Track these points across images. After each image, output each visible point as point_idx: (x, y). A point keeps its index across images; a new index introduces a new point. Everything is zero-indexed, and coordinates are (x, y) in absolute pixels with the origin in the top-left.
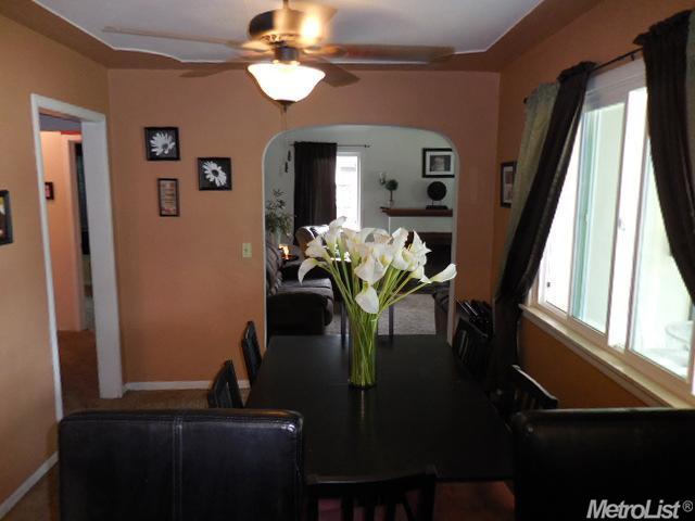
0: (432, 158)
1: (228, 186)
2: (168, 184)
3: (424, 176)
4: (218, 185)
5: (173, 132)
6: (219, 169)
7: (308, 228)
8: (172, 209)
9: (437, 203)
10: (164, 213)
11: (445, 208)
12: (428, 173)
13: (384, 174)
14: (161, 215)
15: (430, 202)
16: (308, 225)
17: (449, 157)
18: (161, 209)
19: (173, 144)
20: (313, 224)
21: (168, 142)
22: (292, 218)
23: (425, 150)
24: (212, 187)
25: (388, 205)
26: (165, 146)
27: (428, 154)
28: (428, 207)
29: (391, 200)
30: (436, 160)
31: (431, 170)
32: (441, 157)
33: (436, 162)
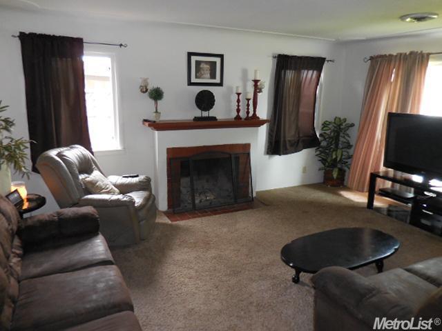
0: (198, 63)
3: (190, 83)
7: (53, 153)
9: (205, 114)
11: (214, 119)
12: (193, 80)
13: (146, 81)
15: (199, 113)
16: (52, 147)
17: (215, 63)
20: (59, 146)
22: (28, 145)
23: (190, 55)
27: (194, 58)
28: (196, 119)
29: (156, 112)
30: (201, 66)
31: (196, 77)
32: (206, 62)
33: (201, 68)
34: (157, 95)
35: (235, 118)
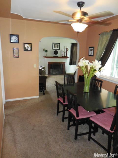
1: (31, 50)
2: (16, 49)
3: (53, 49)
4: (29, 50)
5: (17, 36)
6: (29, 46)
8: (17, 55)
10: (15, 57)
11: (58, 56)
12: (54, 48)
13: (44, 48)
14: (14, 57)
18: (14, 56)
19: (17, 39)
21: (16, 38)
23: (53, 43)
24: (27, 50)
25: (46, 56)
26: (15, 39)
27: (54, 44)
28: (54, 56)
29: (46, 54)
30: (55, 46)
34: (46, 51)
35: (62, 56)
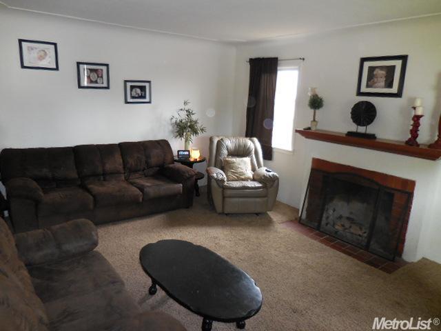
3: (359, 93)
9: (362, 129)
12: (363, 89)
15: (353, 127)
23: (363, 60)
27: (367, 64)
28: (350, 134)
29: (314, 120)
30: (375, 73)
31: (368, 86)
32: (381, 68)
33: (374, 75)
35: (407, 142)
